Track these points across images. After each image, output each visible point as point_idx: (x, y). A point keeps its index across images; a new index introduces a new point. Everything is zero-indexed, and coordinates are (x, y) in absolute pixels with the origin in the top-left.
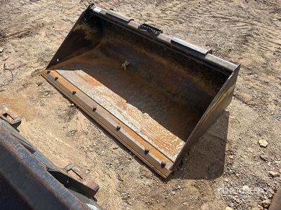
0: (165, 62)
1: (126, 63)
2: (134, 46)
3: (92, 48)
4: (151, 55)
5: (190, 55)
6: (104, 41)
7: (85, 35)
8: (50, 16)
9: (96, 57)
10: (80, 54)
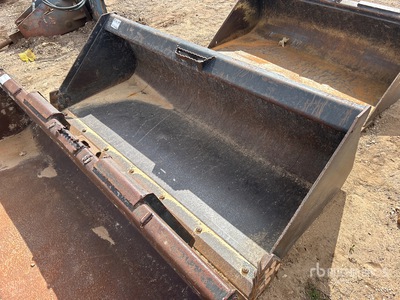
0: (342, 35)
1: (285, 40)
2: (302, 23)
3: (248, 32)
4: (324, 31)
5: (381, 16)
6: (261, 23)
7: (244, 16)
8: (189, 5)
9: (255, 40)
10: (236, 37)
